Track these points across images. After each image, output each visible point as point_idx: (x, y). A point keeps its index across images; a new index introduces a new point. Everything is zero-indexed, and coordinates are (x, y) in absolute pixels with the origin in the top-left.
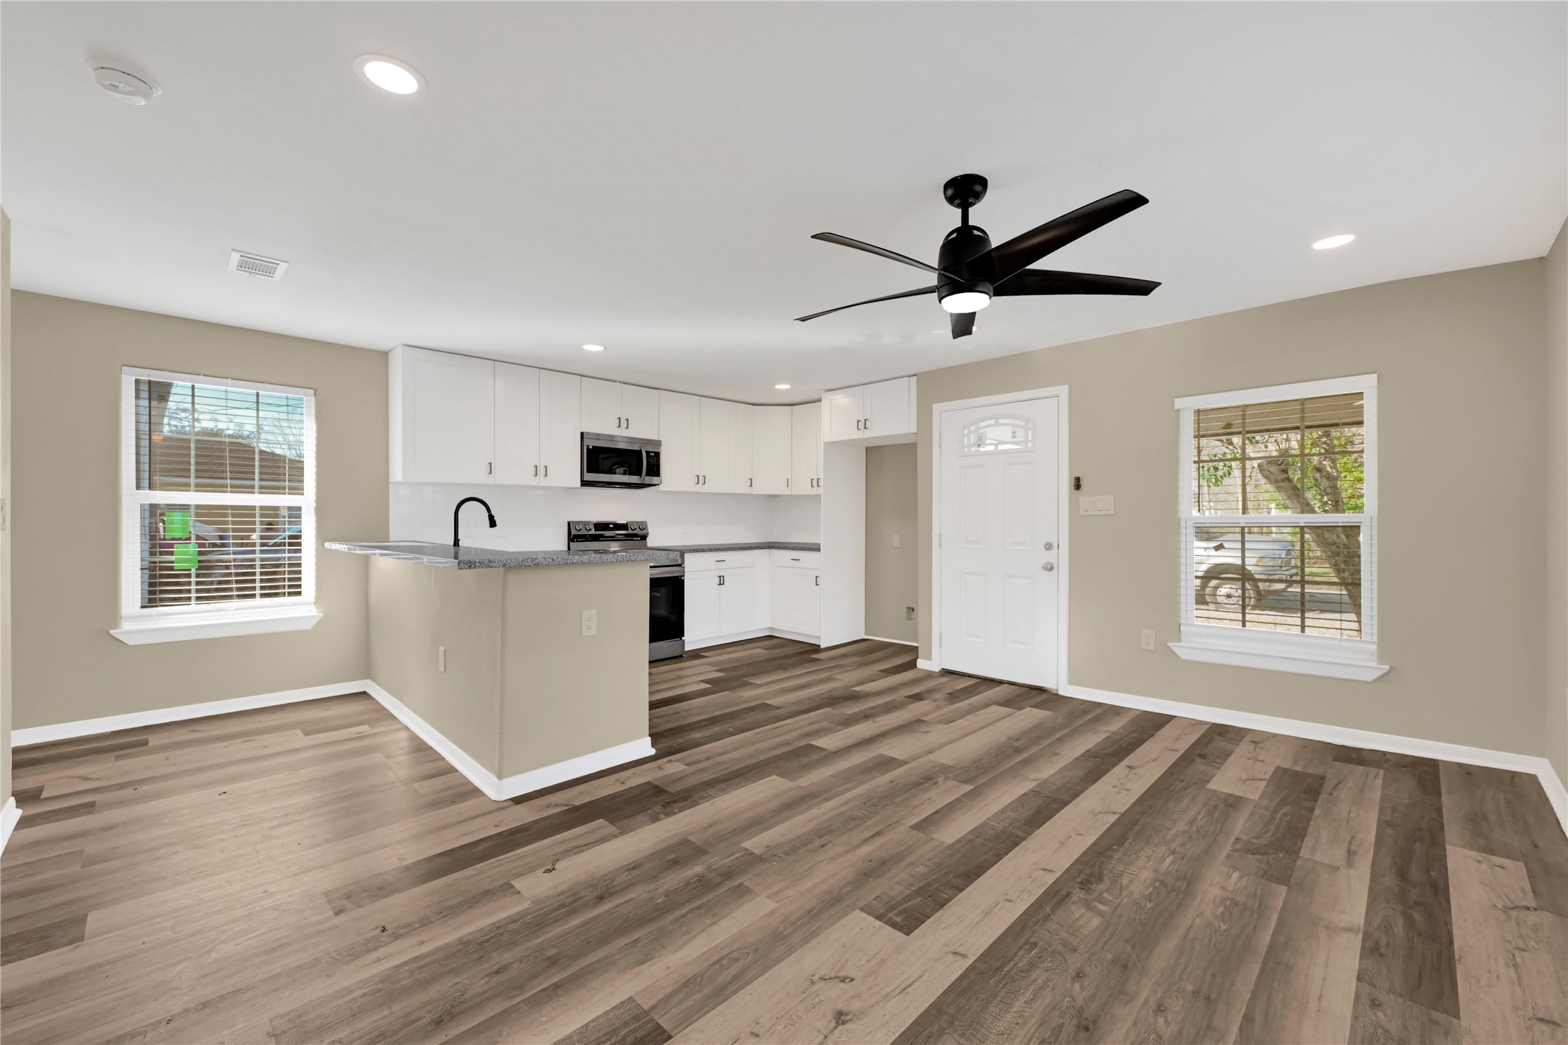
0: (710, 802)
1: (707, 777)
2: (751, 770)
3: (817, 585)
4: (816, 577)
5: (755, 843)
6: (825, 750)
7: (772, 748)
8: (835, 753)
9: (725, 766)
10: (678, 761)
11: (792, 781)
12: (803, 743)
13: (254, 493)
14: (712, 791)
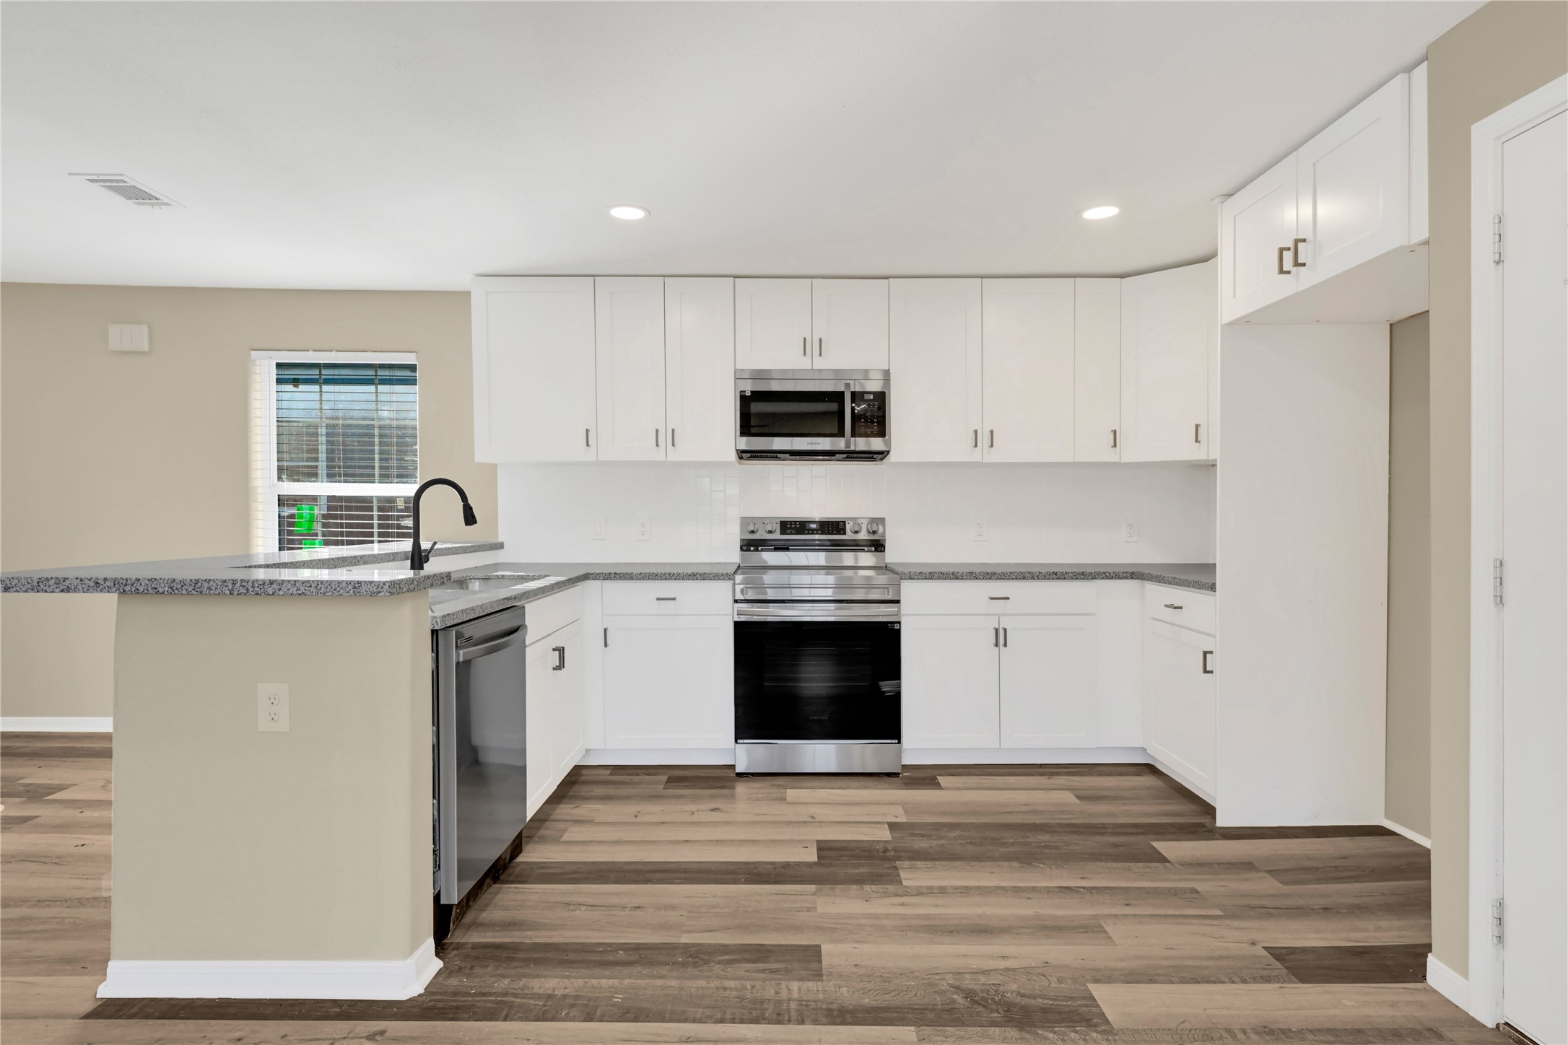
3: (1206, 671)
4: (1205, 653)
13: (374, 482)
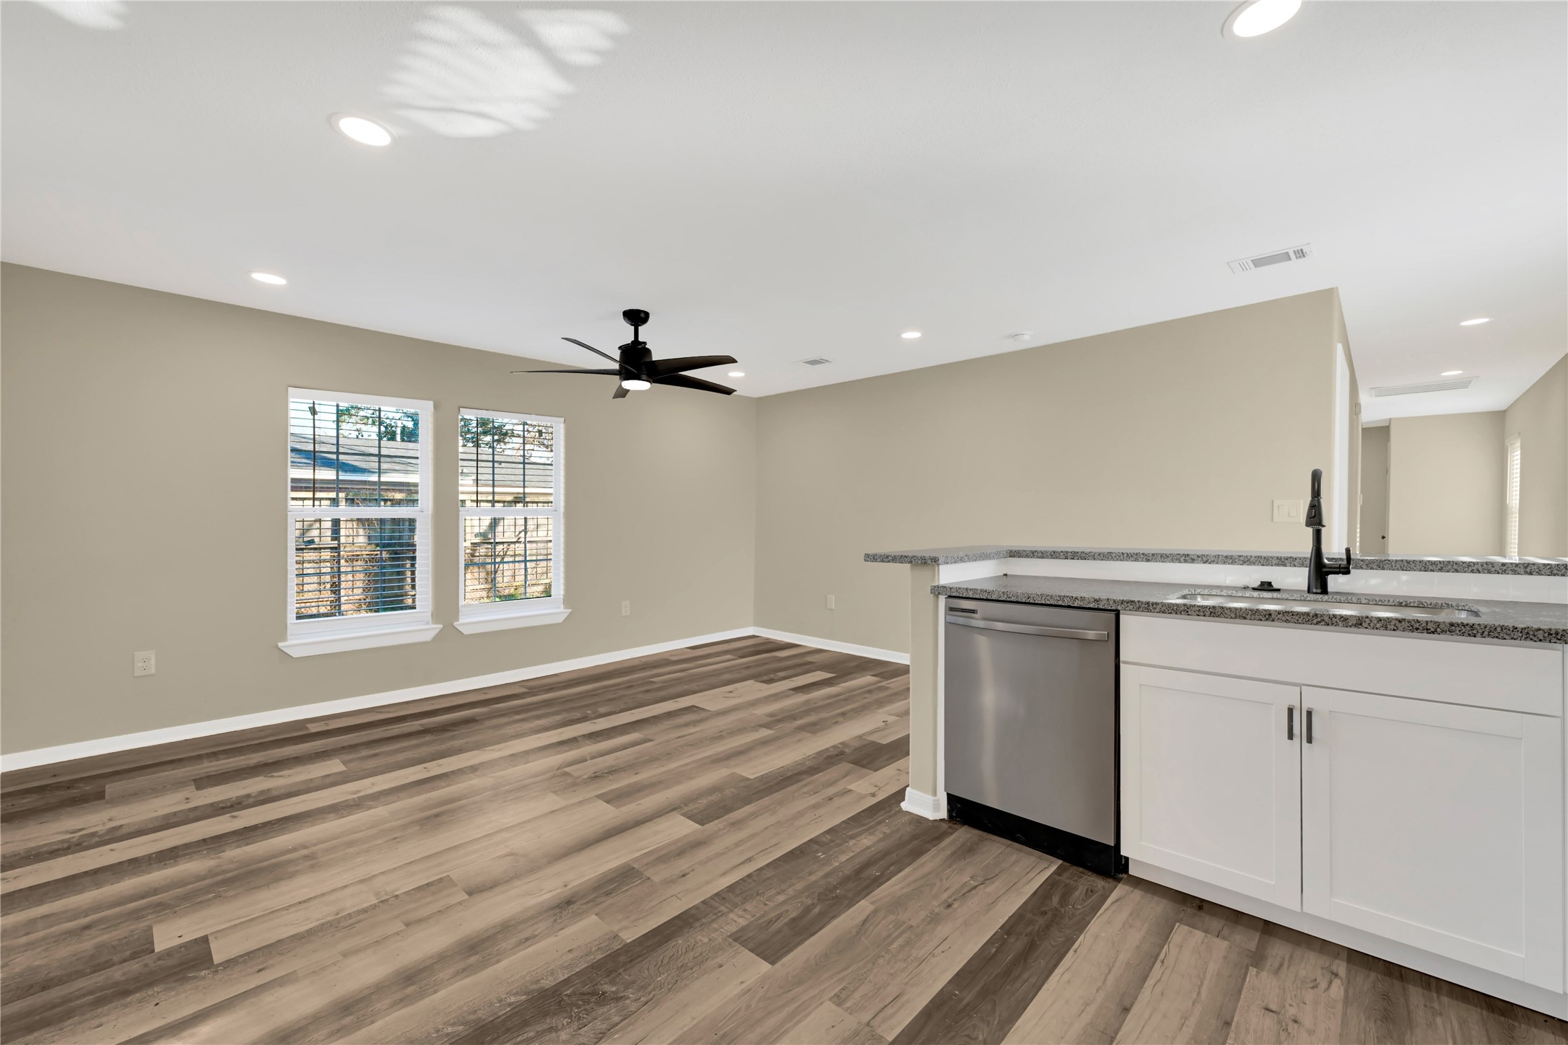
0: (807, 755)
1: (820, 777)
2: (777, 784)
5: (765, 733)
6: (684, 815)
7: (754, 815)
8: (674, 810)
9: (806, 789)
10: (862, 797)
11: (734, 773)
12: (712, 826)
14: (809, 763)
